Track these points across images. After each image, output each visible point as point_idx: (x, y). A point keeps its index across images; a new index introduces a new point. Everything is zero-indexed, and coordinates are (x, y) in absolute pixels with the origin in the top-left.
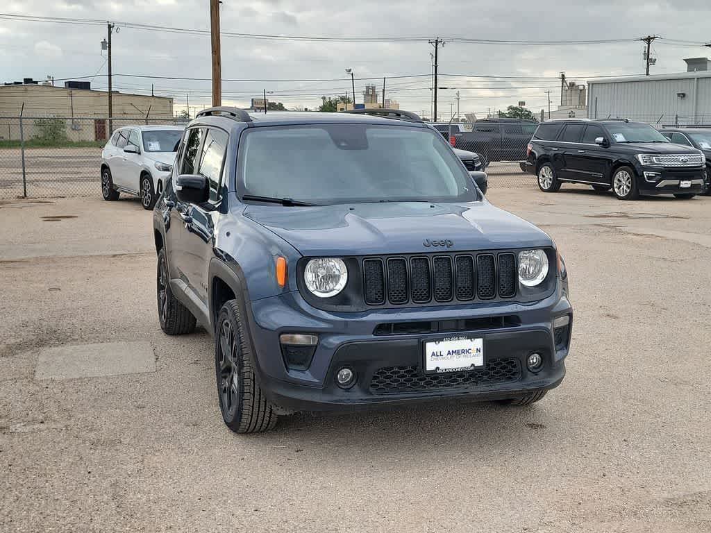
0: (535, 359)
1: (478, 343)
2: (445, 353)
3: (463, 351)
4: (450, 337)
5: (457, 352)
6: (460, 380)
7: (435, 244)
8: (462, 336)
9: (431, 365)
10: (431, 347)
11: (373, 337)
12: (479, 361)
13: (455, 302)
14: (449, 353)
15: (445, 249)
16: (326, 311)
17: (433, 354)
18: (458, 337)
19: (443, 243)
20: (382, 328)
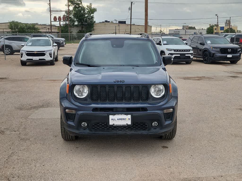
0: (155, 124)
1: (129, 116)
2: (116, 119)
3: (123, 119)
4: (118, 114)
5: (121, 119)
6: (125, 129)
7: (118, 82)
8: (123, 113)
9: (111, 123)
10: (111, 117)
11: (92, 112)
12: (129, 123)
13: (124, 101)
14: (118, 119)
15: (121, 83)
16: (79, 103)
17: (112, 119)
18: (121, 114)
19: (121, 82)
20: (95, 109)
